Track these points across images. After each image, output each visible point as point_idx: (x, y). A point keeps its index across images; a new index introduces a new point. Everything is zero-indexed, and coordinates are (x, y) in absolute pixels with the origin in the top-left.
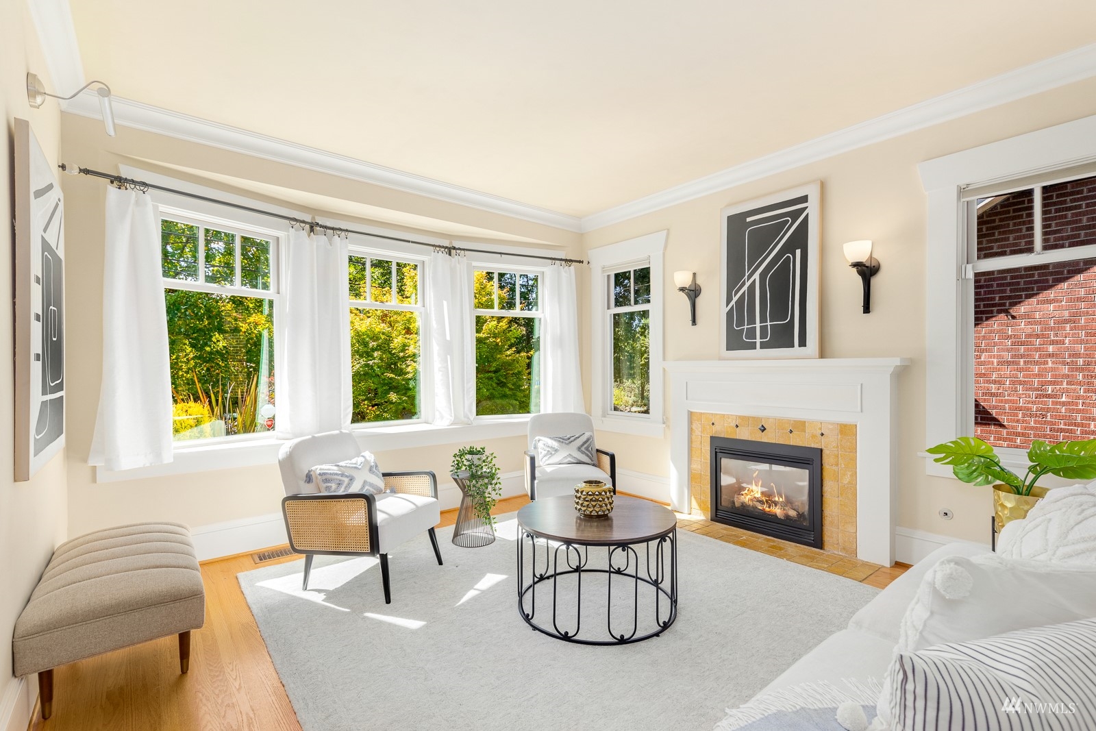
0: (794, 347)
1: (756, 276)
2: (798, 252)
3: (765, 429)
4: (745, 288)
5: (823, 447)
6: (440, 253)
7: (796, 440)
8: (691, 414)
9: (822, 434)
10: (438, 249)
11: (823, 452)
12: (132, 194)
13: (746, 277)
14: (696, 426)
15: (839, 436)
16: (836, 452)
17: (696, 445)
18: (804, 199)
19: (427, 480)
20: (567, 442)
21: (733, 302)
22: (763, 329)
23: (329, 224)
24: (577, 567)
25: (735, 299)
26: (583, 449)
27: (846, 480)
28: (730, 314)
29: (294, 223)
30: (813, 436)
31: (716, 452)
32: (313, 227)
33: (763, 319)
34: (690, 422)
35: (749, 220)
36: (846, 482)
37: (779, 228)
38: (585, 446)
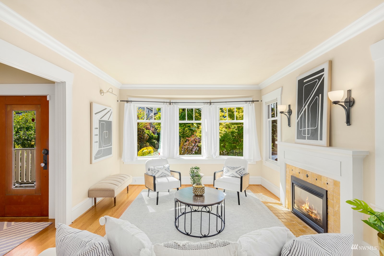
0: (318, 140)
1: (306, 107)
2: (320, 95)
3: (308, 176)
4: (303, 112)
5: (328, 190)
6: (206, 104)
7: (318, 184)
8: (286, 164)
9: (327, 184)
10: (205, 103)
11: (328, 192)
12: (129, 104)
13: (303, 107)
14: (288, 170)
15: (334, 186)
16: (333, 194)
17: (288, 178)
18: (323, 70)
19: (178, 174)
20: (233, 169)
21: (299, 118)
22: (308, 130)
23: (173, 102)
24: (209, 211)
25: (300, 116)
26: (238, 172)
27: (336, 209)
28: (298, 123)
29: (164, 103)
30: (324, 184)
31: (293, 183)
32: (170, 103)
33: (308, 127)
34: (286, 168)
35: (305, 81)
36: (336, 210)
37: (314, 84)
38: (239, 171)
